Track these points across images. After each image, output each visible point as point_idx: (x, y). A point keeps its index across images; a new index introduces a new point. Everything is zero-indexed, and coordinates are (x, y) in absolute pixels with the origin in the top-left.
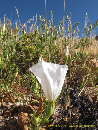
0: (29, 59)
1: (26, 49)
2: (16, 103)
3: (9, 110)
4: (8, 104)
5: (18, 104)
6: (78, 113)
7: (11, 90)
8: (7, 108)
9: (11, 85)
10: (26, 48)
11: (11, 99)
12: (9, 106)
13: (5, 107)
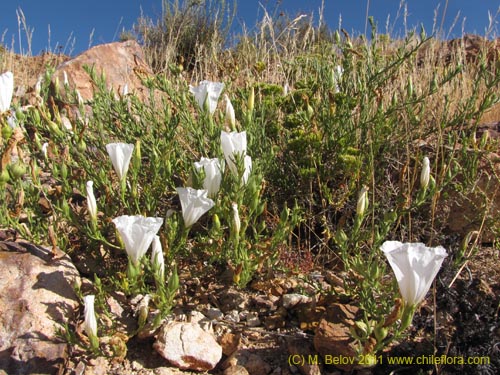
3: (272, 312)
4: (268, 299)
5: (294, 298)
6: (449, 324)
8: (268, 307)
12: (271, 304)
13: (263, 305)
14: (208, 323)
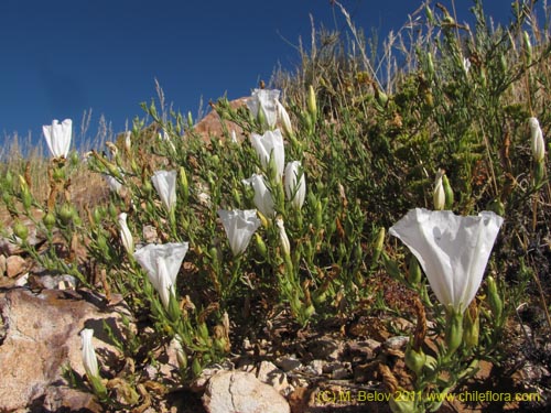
0: (419, 182)
1: (402, 145)
2: (389, 340)
3: (370, 361)
4: (367, 345)
5: (396, 342)
7: (370, 297)
8: (364, 355)
9: (367, 282)
10: (403, 141)
11: (375, 326)
12: (369, 350)
13: (357, 353)
14: (279, 376)
